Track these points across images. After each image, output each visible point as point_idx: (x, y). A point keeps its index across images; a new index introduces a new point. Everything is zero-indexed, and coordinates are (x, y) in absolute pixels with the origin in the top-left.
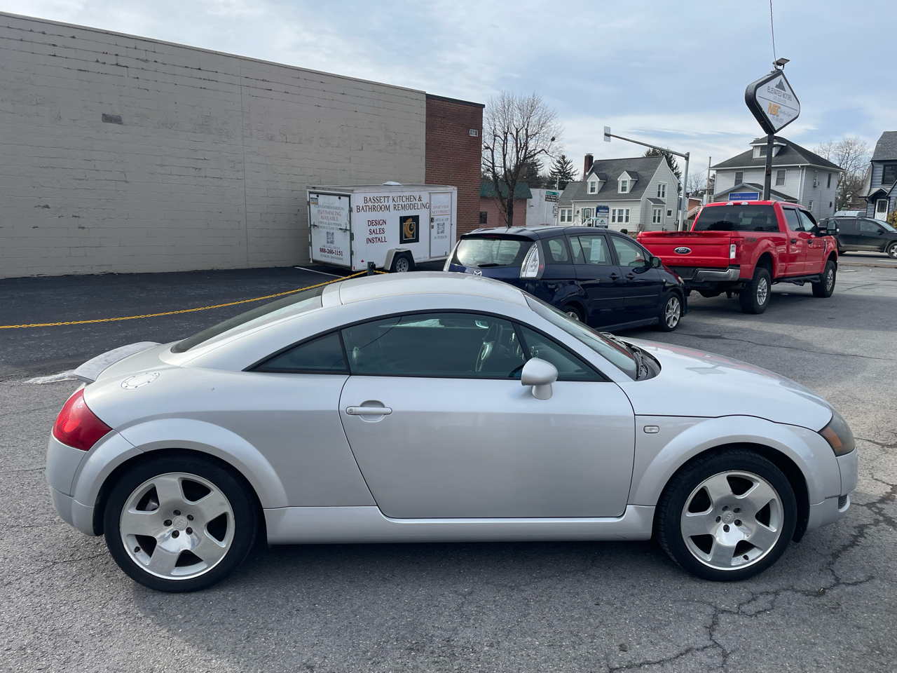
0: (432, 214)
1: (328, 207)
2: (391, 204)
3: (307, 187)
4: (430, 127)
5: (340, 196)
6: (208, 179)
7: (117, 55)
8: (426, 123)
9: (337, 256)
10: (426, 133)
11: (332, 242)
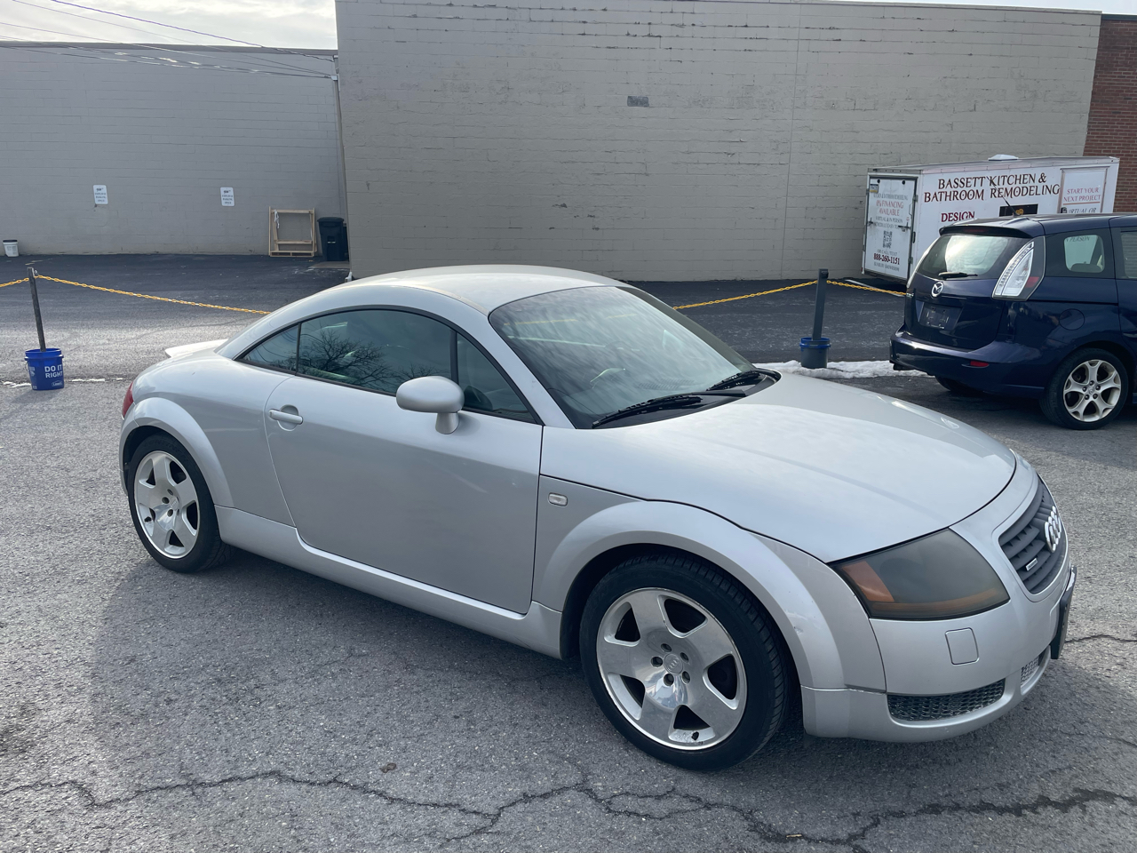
0: (1064, 202)
1: (890, 196)
2: (987, 187)
3: (869, 170)
4: (1102, 66)
5: (904, 180)
6: (741, 166)
7: (650, 24)
8: (1097, 61)
9: (892, 265)
10: (1095, 77)
11: (889, 246)
